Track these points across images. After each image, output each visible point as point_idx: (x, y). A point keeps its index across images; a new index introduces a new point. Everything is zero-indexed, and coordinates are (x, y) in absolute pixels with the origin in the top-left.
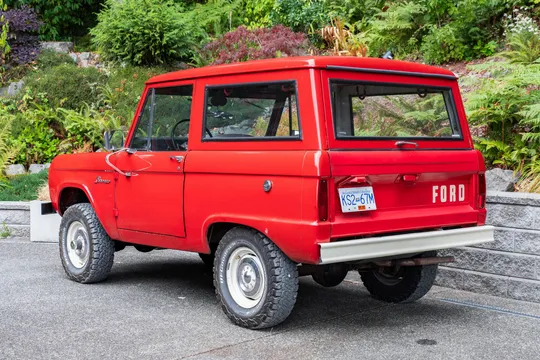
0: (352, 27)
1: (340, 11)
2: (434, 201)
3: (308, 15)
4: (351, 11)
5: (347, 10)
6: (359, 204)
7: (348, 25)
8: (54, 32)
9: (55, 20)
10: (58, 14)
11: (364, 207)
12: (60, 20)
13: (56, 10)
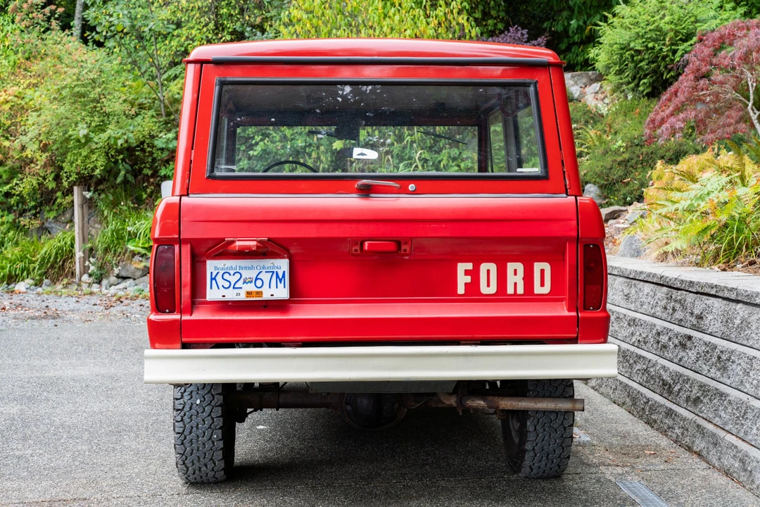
2: (461, 290)
6: (251, 287)
11: (259, 294)
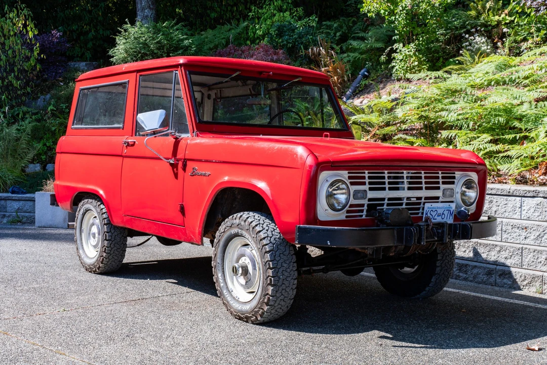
0: (337, 48)
1: (328, 34)
3: (300, 38)
4: (338, 34)
5: (335, 34)
7: (335, 46)
8: (88, 55)
9: (90, 45)
10: (92, 40)
12: (93, 44)
13: (90, 36)
